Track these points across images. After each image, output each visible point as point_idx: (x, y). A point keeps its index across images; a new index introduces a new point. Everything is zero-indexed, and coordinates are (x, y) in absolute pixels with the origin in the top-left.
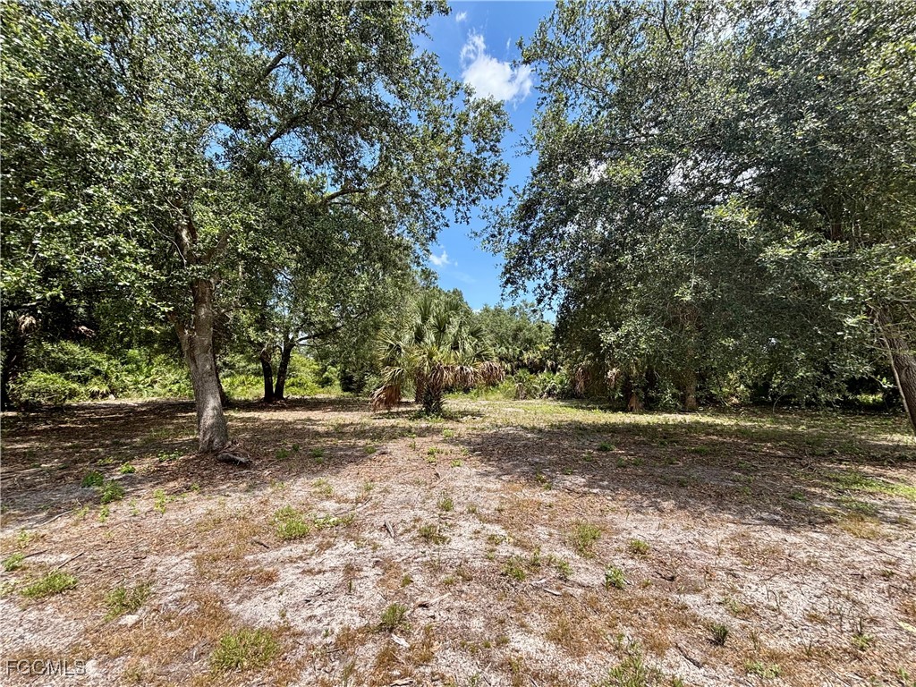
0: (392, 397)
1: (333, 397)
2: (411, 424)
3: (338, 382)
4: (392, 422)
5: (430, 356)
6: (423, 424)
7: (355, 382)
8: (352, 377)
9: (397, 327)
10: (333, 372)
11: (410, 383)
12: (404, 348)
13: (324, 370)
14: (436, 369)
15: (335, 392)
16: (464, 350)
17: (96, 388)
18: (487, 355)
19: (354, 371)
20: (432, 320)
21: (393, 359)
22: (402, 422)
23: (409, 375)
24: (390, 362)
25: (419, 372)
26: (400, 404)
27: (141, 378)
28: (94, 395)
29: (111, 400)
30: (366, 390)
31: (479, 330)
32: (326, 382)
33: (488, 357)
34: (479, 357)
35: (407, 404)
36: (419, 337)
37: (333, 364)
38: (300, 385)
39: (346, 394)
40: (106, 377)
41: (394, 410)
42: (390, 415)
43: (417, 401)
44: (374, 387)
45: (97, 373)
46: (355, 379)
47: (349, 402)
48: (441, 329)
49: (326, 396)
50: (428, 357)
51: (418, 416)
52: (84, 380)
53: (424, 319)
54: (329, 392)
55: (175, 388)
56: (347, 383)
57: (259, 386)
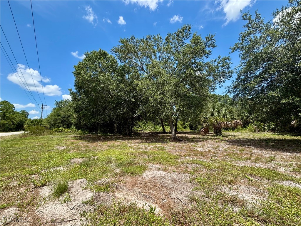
0: (206, 131)
1: (188, 131)
2: (212, 137)
3: (188, 127)
4: (207, 137)
5: (216, 119)
6: (216, 138)
7: (194, 127)
8: (192, 126)
9: (206, 112)
10: (187, 124)
11: (211, 127)
12: (208, 118)
13: (184, 124)
14: (218, 123)
15: (188, 130)
16: (227, 117)
17: (140, 129)
18: (236, 118)
19: (193, 124)
20: (216, 110)
21: (206, 121)
22: (210, 137)
23: (211, 125)
24: (205, 122)
25: (213, 124)
26: (209, 133)
27: (146, 127)
28: (140, 131)
29: (142, 132)
30: (197, 129)
31: (232, 111)
32: (185, 127)
33: (235, 119)
34: (232, 119)
35: (211, 133)
36: (213, 114)
37: (187, 122)
38: (179, 128)
39: (191, 131)
40: (141, 127)
41: (207, 135)
42: (206, 136)
43: (214, 133)
44: (200, 128)
45: (140, 126)
46: (193, 126)
47: (193, 133)
48: (219, 112)
49: (186, 131)
50: (216, 120)
51: (215, 136)
52: (138, 128)
53: (214, 110)
54: (186, 130)
55: (152, 129)
56: (191, 127)
57: (168, 128)
